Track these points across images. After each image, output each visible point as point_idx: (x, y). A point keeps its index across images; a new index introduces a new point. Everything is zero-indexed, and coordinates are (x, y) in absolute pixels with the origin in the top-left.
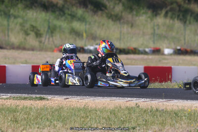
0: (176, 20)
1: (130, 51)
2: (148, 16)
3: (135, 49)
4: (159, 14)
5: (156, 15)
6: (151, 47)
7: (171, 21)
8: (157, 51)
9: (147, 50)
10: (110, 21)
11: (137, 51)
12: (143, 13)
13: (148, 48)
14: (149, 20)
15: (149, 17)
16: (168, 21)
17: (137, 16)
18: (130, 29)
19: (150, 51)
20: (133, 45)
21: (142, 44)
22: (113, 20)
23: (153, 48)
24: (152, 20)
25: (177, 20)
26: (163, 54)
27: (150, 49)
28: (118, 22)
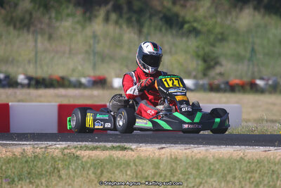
0: (124, 27)
1: (55, 83)
2: (76, 19)
3: (63, 78)
4: (96, 16)
5: (90, 19)
6: (89, 76)
7: (118, 30)
8: (101, 82)
9: (84, 80)
10: (11, 28)
11: (67, 83)
12: (68, 15)
13: (85, 77)
14: (78, 27)
15: (78, 22)
16: (111, 29)
17: (57, 20)
18: (47, 44)
19: (89, 81)
20: (58, 71)
21: (74, 70)
22: (15, 27)
23: (94, 77)
24: (84, 27)
25: (128, 27)
26: (111, 87)
27: (88, 79)
28: (25, 31)
